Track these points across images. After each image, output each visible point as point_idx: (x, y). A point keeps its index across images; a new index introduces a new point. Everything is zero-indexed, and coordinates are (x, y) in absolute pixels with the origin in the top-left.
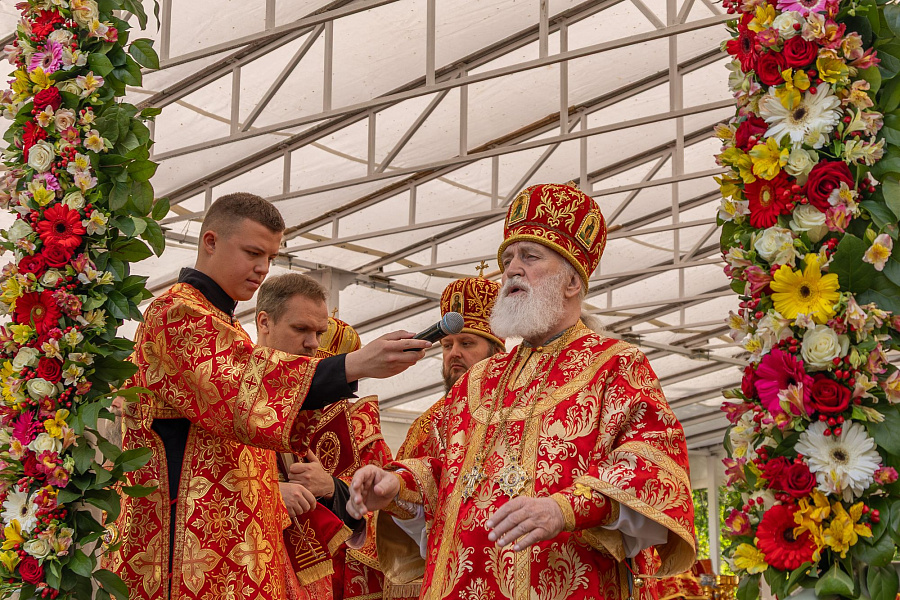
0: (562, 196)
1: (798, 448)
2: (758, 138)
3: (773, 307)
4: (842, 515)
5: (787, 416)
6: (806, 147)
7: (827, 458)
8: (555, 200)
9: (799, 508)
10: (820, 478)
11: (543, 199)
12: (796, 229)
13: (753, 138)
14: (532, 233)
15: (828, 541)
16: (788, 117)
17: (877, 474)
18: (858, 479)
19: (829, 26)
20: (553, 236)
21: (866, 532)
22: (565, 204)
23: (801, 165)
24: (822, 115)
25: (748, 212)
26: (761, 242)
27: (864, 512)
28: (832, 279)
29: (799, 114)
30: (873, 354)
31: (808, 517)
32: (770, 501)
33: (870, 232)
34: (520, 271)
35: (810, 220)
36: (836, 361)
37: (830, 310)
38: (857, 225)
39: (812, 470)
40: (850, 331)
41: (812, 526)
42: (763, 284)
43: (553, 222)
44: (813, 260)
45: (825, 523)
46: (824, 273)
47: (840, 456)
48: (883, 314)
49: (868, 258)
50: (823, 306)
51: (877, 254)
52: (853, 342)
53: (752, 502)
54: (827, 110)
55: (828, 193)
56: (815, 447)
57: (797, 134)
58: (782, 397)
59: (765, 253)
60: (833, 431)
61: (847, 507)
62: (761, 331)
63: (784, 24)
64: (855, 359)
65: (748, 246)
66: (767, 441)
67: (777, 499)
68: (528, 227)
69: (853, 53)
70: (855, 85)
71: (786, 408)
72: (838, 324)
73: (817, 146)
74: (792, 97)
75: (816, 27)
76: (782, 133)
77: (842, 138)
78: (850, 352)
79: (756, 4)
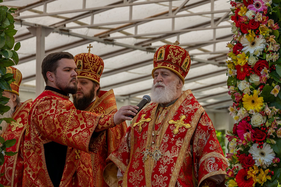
0: (177, 51)
1: (249, 151)
2: (240, 51)
3: (243, 106)
4: (262, 172)
5: (246, 141)
6: (254, 55)
7: (258, 155)
8: (174, 53)
9: (249, 170)
10: (256, 161)
11: (170, 52)
12: (251, 82)
13: (238, 51)
14: (166, 66)
15: (257, 180)
16: (249, 44)
17: (273, 160)
18: (267, 161)
19: (263, 17)
20: (174, 67)
21: (270, 178)
22: (178, 54)
23: (252, 61)
24: (260, 45)
25: (236, 74)
26: (240, 85)
27: (269, 172)
28: (261, 99)
29: (253, 44)
30: (274, 123)
31: (252, 173)
32: (240, 167)
33: (273, 84)
34: (161, 80)
35: (255, 79)
36: (262, 125)
37: (260, 108)
38: (269, 81)
39: (253, 158)
40: (266, 115)
41: (253, 176)
42: (240, 98)
43: (174, 62)
44: (256, 92)
45: (257, 175)
46: (259, 96)
47: (262, 154)
48: (277, 110)
49: (272, 93)
50: (258, 107)
51: (275, 91)
52: (267, 118)
53: (235, 167)
54: (262, 43)
55: (261, 70)
56: (254, 151)
57: (252, 52)
58: (245, 135)
59: (241, 89)
60: (260, 146)
61: (264, 170)
62: (239, 114)
63: (250, 14)
64: (267, 124)
65: (236, 86)
66: (240, 149)
67: (243, 167)
68: (165, 63)
69: (271, 25)
70: (271, 36)
71: (246, 139)
72: (262, 112)
73: (258, 55)
74: (251, 39)
75: (260, 18)
76: (247, 50)
77: (266, 52)
78: (266, 122)
79: (241, 6)
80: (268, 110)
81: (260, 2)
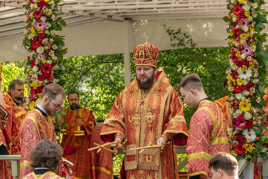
1: (243, 133)
3: (239, 108)
4: (250, 146)
6: (247, 80)
7: (248, 136)
9: (243, 144)
10: (247, 139)
12: (244, 94)
13: (236, 76)
15: (248, 150)
16: (242, 73)
17: (256, 138)
18: (253, 139)
21: (254, 148)
23: (246, 83)
24: (249, 74)
25: (234, 89)
26: (237, 96)
27: (254, 145)
28: (250, 104)
29: (245, 73)
31: (245, 146)
32: (237, 143)
33: (257, 96)
35: (247, 93)
36: (251, 119)
38: (255, 95)
39: (246, 138)
41: (246, 148)
42: (238, 104)
44: (247, 101)
45: (248, 147)
46: (249, 103)
47: (250, 135)
48: (258, 110)
50: (248, 109)
51: (258, 100)
52: (253, 115)
53: (234, 143)
55: (250, 88)
56: (246, 133)
57: (245, 78)
58: (241, 125)
59: (238, 98)
60: (249, 131)
61: (251, 144)
62: (237, 112)
64: (254, 118)
65: (234, 96)
69: (255, 63)
70: (255, 69)
71: (242, 127)
72: (251, 112)
73: (249, 80)
74: (244, 70)
75: (250, 59)
76: (242, 76)
77: (252, 78)
78: (252, 117)
79: (237, 50)
80: (255, 111)
81: (248, 49)
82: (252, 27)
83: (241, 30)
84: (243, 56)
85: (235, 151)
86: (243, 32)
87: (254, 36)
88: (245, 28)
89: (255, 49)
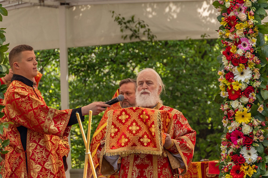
1: (240, 152)
3: (235, 120)
4: (250, 168)
5: (239, 146)
6: (245, 83)
7: (247, 155)
9: (241, 167)
10: (247, 160)
12: (241, 102)
13: (231, 78)
15: (248, 174)
16: (239, 74)
17: (257, 158)
18: (254, 159)
21: (255, 171)
23: (244, 87)
24: (247, 76)
25: (228, 95)
26: (233, 104)
27: (255, 167)
28: (250, 114)
29: (242, 74)
31: (243, 168)
32: (233, 165)
33: (259, 104)
34: (147, 87)
35: (245, 100)
36: (250, 133)
38: (256, 102)
39: (245, 158)
40: (253, 127)
41: (244, 171)
42: (233, 114)
44: (246, 110)
45: (247, 170)
46: (248, 112)
47: (249, 154)
48: (260, 122)
49: (258, 110)
50: (247, 120)
51: (260, 109)
52: (253, 128)
55: (249, 94)
56: (244, 152)
57: (243, 80)
58: (238, 141)
59: (234, 107)
60: (248, 149)
61: (251, 166)
62: (232, 125)
64: (254, 132)
65: (229, 104)
67: (235, 164)
69: (256, 60)
70: (256, 69)
71: (239, 144)
72: (251, 125)
73: (248, 83)
74: (241, 69)
75: (249, 55)
76: (238, 78)
77: (252, 80)
78: (253, 131)
79: (232, 44)
80: (256, 123)
81: (246, 43)
82: (250, 15)
83: (236, 19)
84: (240, 52)
85: (231, 175)
86: (239, 20)
87: (254, 26)
88: (243, 16)
89: (255, 43)
